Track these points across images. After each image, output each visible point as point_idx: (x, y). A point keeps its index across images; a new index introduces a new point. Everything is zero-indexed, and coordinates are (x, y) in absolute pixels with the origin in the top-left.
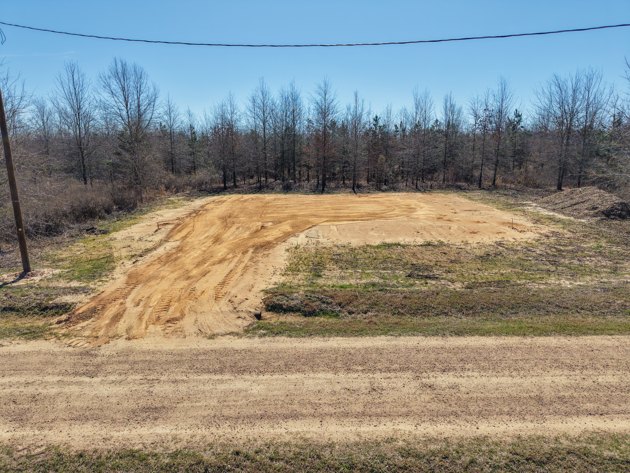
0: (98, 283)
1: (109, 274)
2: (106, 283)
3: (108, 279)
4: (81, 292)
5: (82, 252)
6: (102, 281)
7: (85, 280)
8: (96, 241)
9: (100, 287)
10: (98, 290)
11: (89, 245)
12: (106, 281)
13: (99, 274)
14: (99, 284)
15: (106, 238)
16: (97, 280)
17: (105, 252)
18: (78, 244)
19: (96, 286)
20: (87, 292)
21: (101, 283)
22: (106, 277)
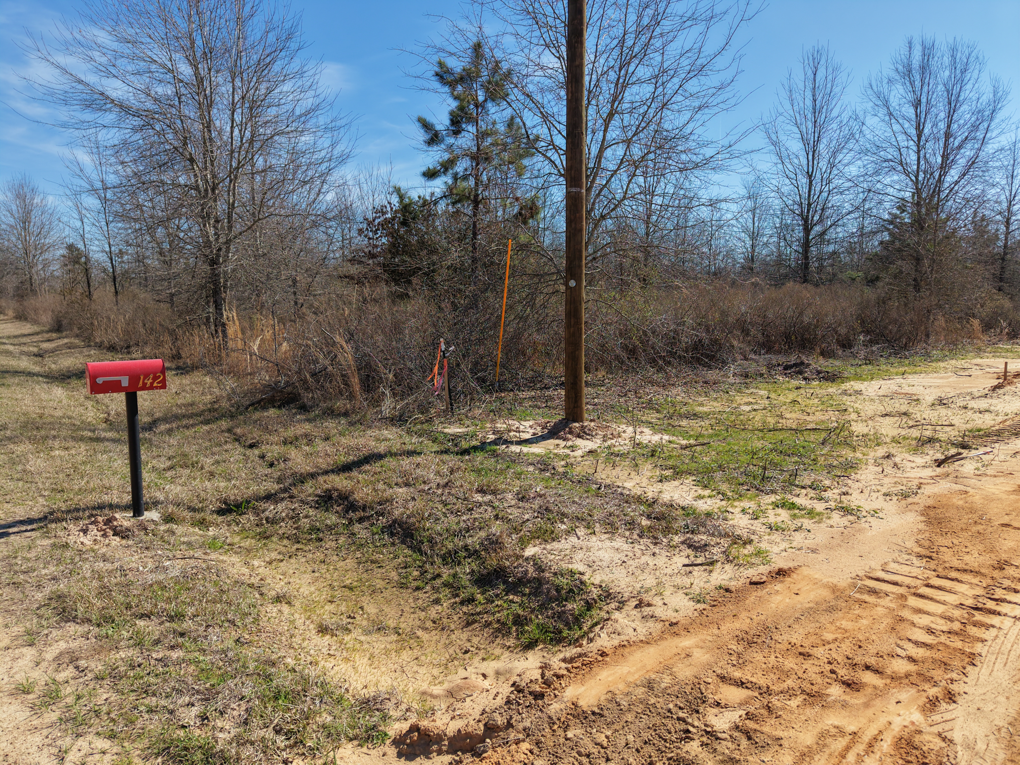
0: (771, 513)
1: (827, 483)
2: (807, 523)
3: (820, 507)
4: (677, 539)
5: (755, 407)
6: (793, 506)
7: (724, 487)
8: (802, 391)
9: (776, 537)
10: (758, 553)
11: (781, 398)
12: (811, 513)
13: (786, 475)
14: (772, 519)
15: (832, 389)
16: (773, 498)
17: (823, 418)
18: (755, 391)
19: (757, 526)
20: (704, 547)
21: (784, 515)
22: (812, 493)
